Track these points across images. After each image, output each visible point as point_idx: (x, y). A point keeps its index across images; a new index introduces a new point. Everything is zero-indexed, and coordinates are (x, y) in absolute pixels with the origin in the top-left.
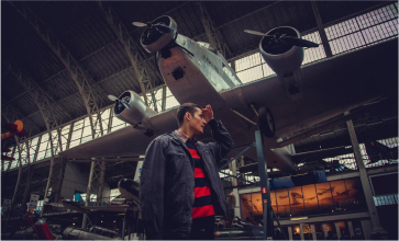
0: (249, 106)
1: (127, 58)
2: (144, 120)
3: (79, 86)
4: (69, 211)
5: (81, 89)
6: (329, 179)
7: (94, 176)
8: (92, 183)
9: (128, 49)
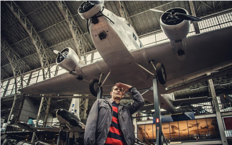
0: (150, 62)
1: (70, 33)
2: (77, 68)
3: (37, 48)
4: (23, 130)
5: (38, 51)
6: (196, 117)
7: (42, 108)
8: (40, 113)
9: (71, 26)
